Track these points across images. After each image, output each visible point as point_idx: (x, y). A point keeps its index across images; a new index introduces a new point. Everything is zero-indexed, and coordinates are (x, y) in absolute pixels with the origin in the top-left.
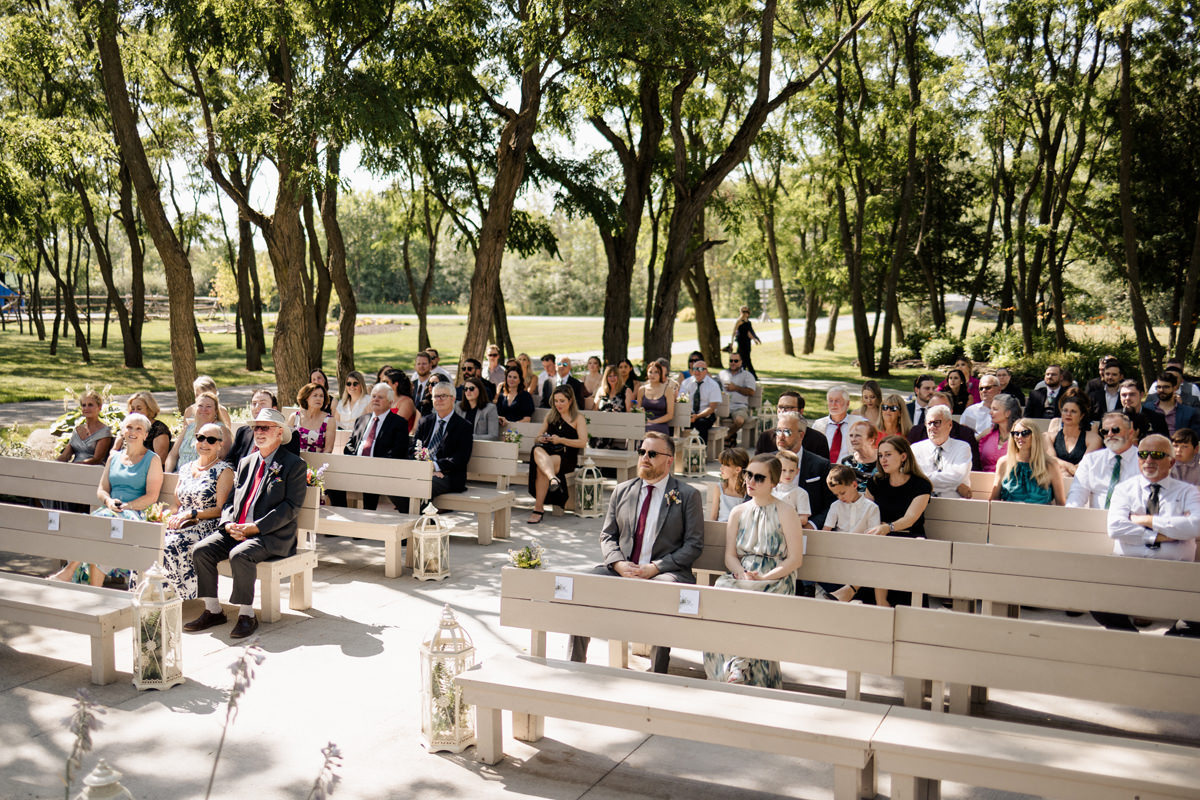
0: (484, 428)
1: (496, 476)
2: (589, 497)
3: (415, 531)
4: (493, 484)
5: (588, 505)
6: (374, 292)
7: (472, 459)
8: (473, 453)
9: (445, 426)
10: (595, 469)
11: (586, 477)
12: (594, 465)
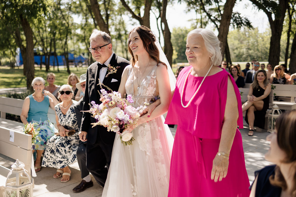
10: (279, 110)
11: (274, 114)
12: (278, 108)
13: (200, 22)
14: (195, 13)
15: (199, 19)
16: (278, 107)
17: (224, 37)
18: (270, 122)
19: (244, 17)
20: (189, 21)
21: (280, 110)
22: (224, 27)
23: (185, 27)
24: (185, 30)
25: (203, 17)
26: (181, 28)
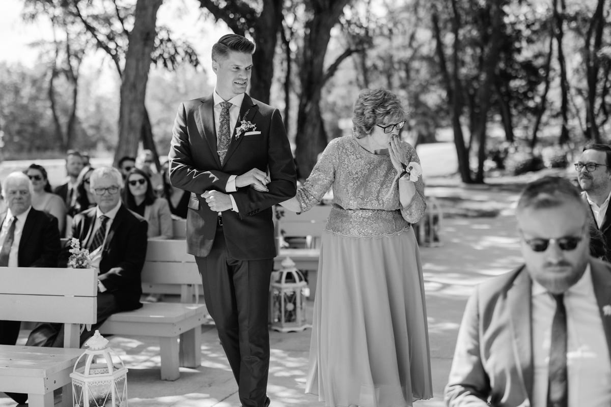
0: (156, 229)
1: (179, 285)
2: (290, 307)
3: (75, 376)
4: (176, 297)
5: (290, 317)
6: (26, 144)
7: (147, 265)
8: (148, 257)
9: (109, 224)
10: (297, 272)
11: (286, 282)
12: (295, 266)
13: (66, 49)
14: (50, 23)
15: (61, 42)
16: (293, 264)
17: (140, 87)
18: (277, 304)
19: (184, 39)
20: (34, 45)
21: (300, 271)
22: (138, 61)
23: (19, 64)
24: (19, 71)
25: (72, 36)
26: (8, 65)
